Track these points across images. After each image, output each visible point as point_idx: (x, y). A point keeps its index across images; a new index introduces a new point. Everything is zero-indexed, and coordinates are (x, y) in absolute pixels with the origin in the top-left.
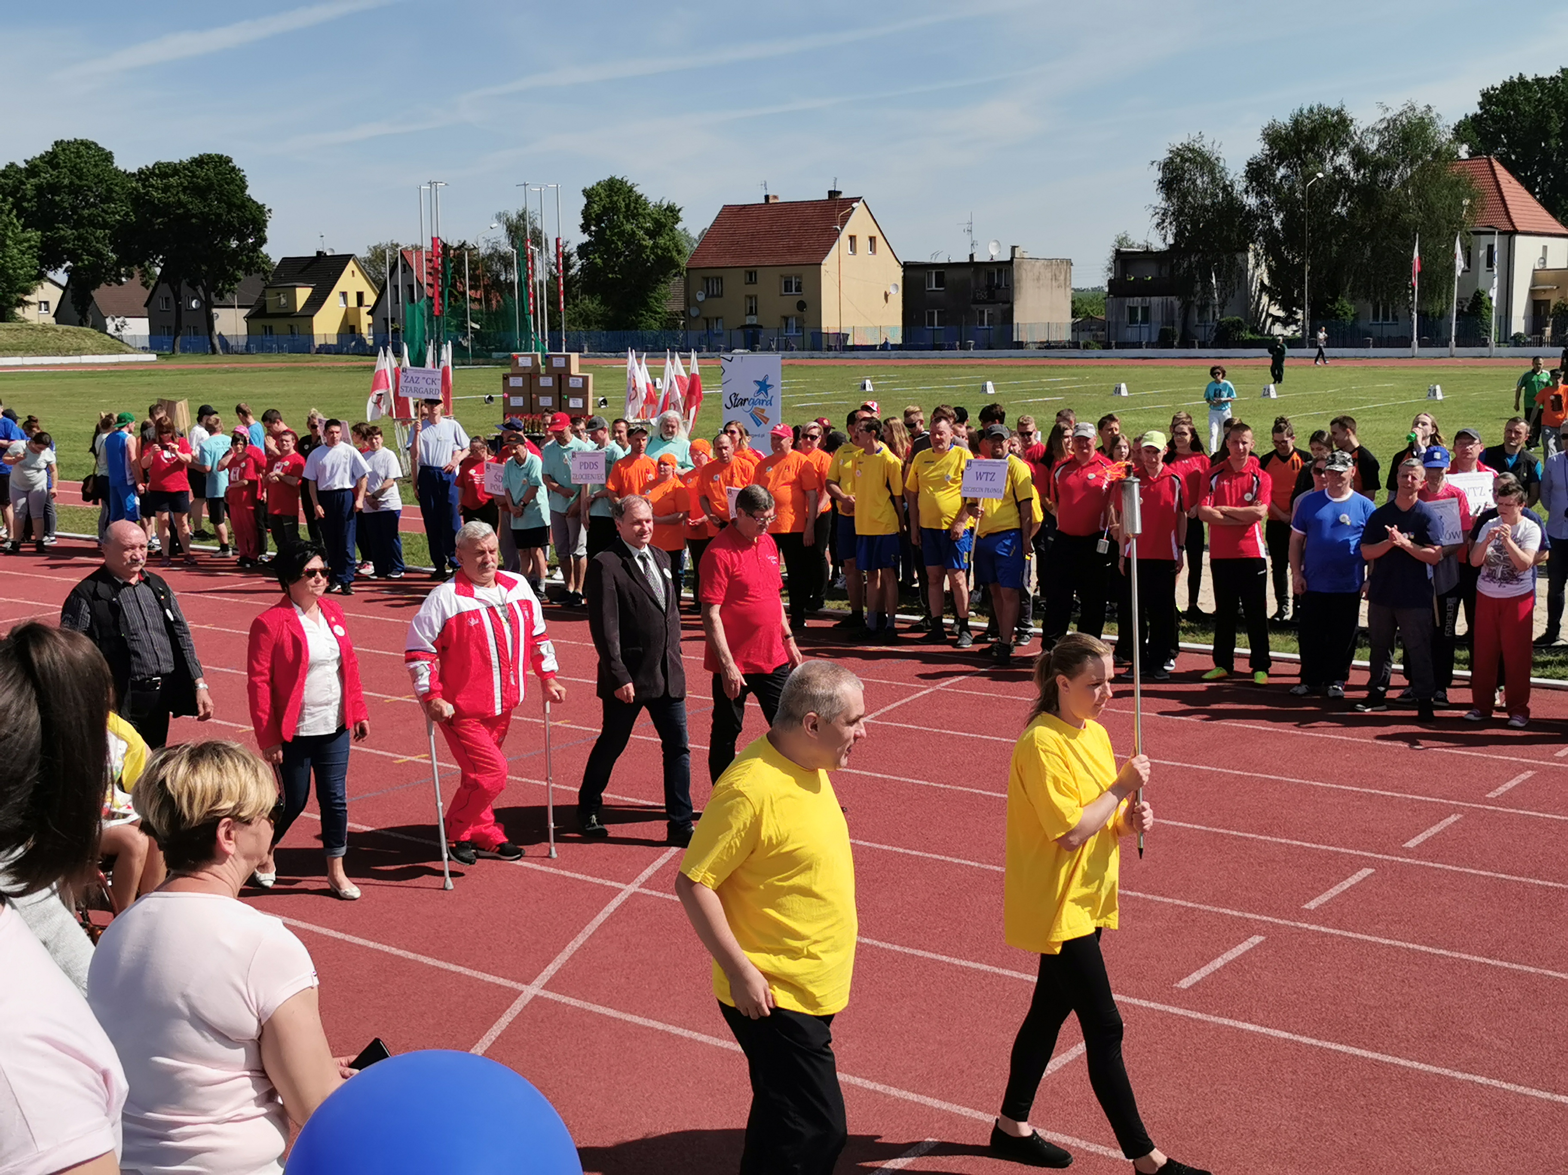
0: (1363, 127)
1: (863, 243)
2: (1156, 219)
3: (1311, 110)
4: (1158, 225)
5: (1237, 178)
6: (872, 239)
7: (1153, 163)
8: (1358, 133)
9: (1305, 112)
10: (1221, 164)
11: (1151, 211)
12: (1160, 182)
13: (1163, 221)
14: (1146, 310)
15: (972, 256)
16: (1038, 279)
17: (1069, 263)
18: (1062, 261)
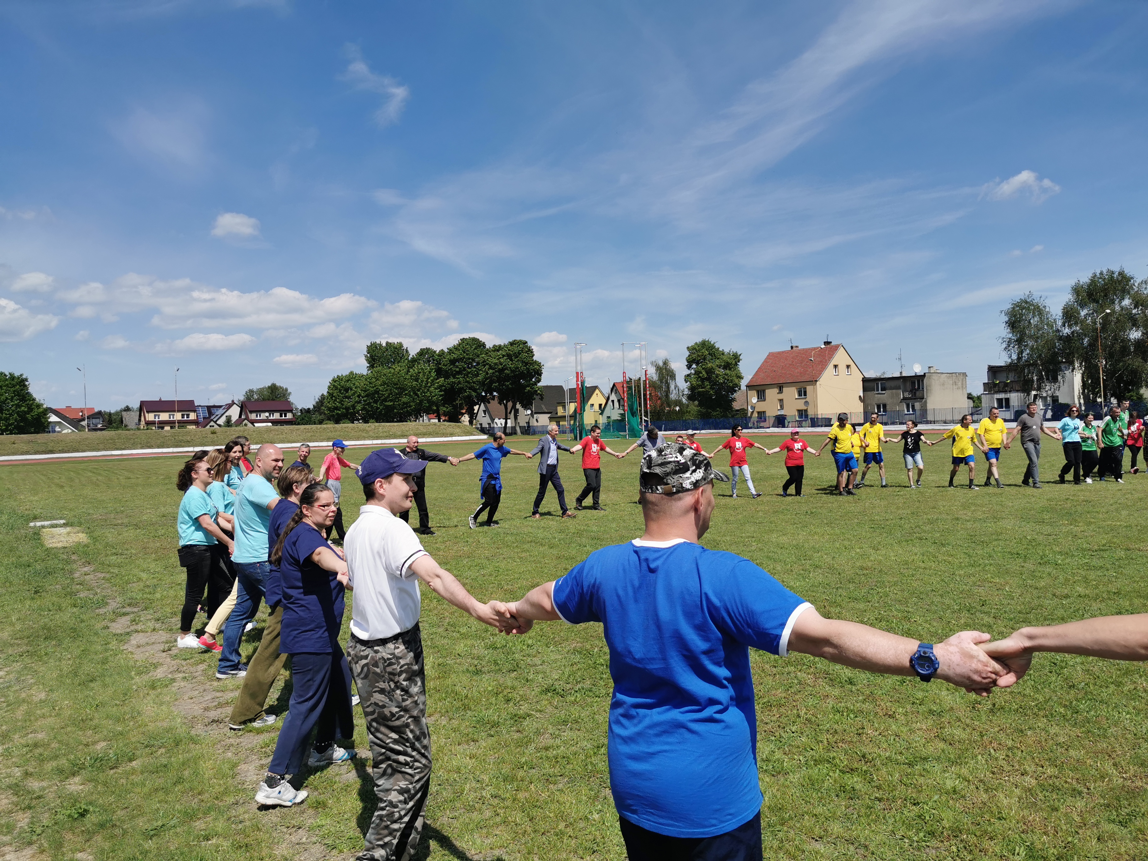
0: (1139, 281)
1: (842, 368)
2: (1004, 345)
3: (1101, 273)
4: (1006, 348)
5: (1057, 317)
6: (848, 367)
7: (1001, 312)
8: (1136, 284)
9: (1098, 274)
10: (1047, 310)
11: (1000, 340)
12: (1006, 323)
13: (1009, 346)
14: (1007, 400)
15: (901, 373)
16: (943, 384)
17: (965, 375)
18: (960, 373)
